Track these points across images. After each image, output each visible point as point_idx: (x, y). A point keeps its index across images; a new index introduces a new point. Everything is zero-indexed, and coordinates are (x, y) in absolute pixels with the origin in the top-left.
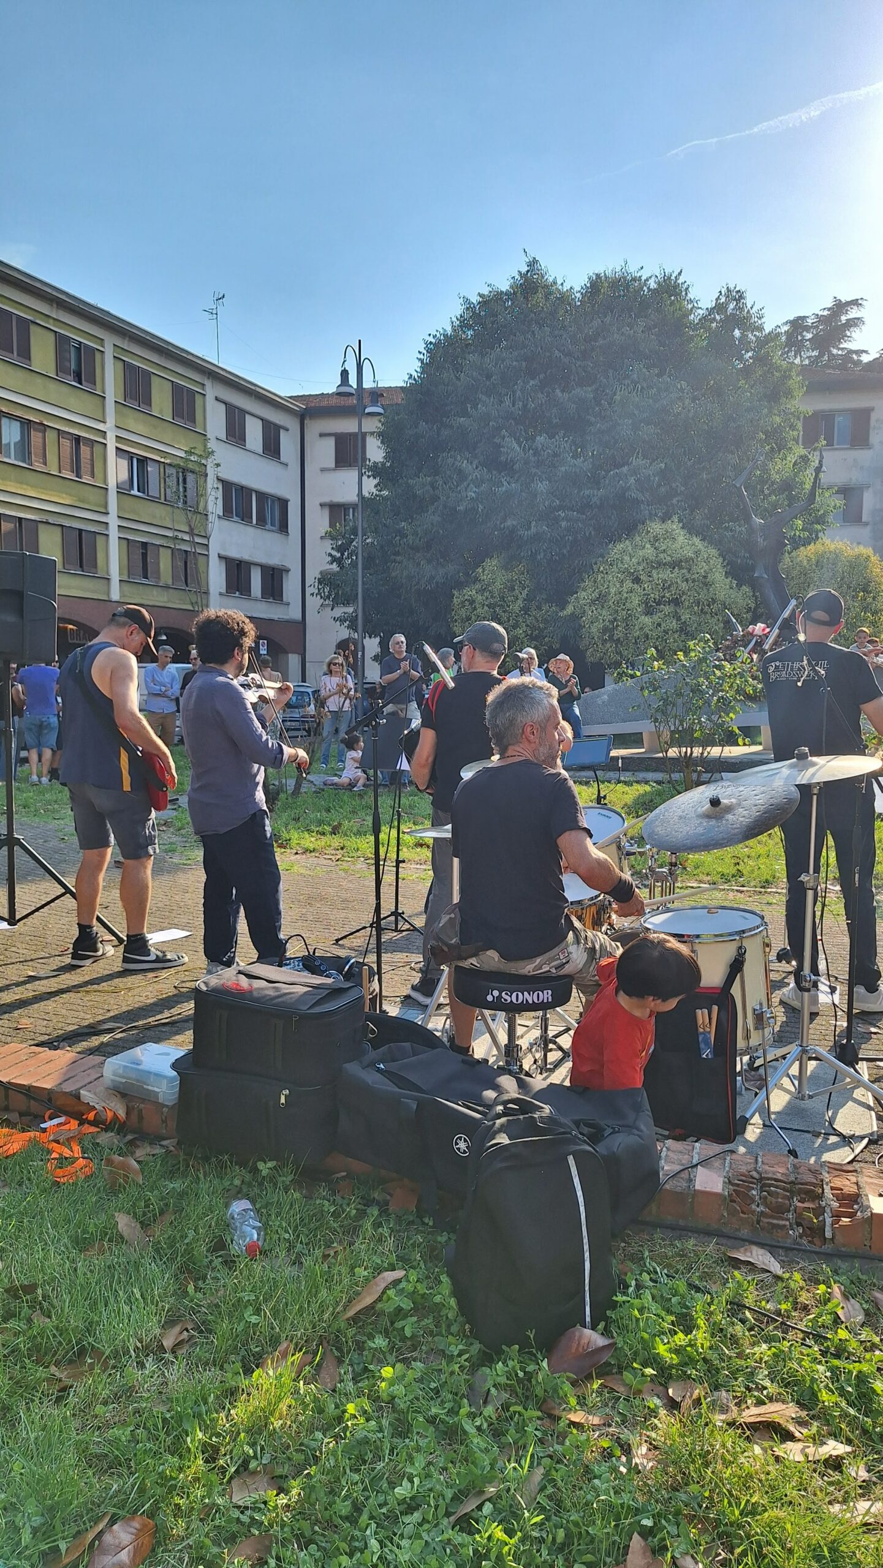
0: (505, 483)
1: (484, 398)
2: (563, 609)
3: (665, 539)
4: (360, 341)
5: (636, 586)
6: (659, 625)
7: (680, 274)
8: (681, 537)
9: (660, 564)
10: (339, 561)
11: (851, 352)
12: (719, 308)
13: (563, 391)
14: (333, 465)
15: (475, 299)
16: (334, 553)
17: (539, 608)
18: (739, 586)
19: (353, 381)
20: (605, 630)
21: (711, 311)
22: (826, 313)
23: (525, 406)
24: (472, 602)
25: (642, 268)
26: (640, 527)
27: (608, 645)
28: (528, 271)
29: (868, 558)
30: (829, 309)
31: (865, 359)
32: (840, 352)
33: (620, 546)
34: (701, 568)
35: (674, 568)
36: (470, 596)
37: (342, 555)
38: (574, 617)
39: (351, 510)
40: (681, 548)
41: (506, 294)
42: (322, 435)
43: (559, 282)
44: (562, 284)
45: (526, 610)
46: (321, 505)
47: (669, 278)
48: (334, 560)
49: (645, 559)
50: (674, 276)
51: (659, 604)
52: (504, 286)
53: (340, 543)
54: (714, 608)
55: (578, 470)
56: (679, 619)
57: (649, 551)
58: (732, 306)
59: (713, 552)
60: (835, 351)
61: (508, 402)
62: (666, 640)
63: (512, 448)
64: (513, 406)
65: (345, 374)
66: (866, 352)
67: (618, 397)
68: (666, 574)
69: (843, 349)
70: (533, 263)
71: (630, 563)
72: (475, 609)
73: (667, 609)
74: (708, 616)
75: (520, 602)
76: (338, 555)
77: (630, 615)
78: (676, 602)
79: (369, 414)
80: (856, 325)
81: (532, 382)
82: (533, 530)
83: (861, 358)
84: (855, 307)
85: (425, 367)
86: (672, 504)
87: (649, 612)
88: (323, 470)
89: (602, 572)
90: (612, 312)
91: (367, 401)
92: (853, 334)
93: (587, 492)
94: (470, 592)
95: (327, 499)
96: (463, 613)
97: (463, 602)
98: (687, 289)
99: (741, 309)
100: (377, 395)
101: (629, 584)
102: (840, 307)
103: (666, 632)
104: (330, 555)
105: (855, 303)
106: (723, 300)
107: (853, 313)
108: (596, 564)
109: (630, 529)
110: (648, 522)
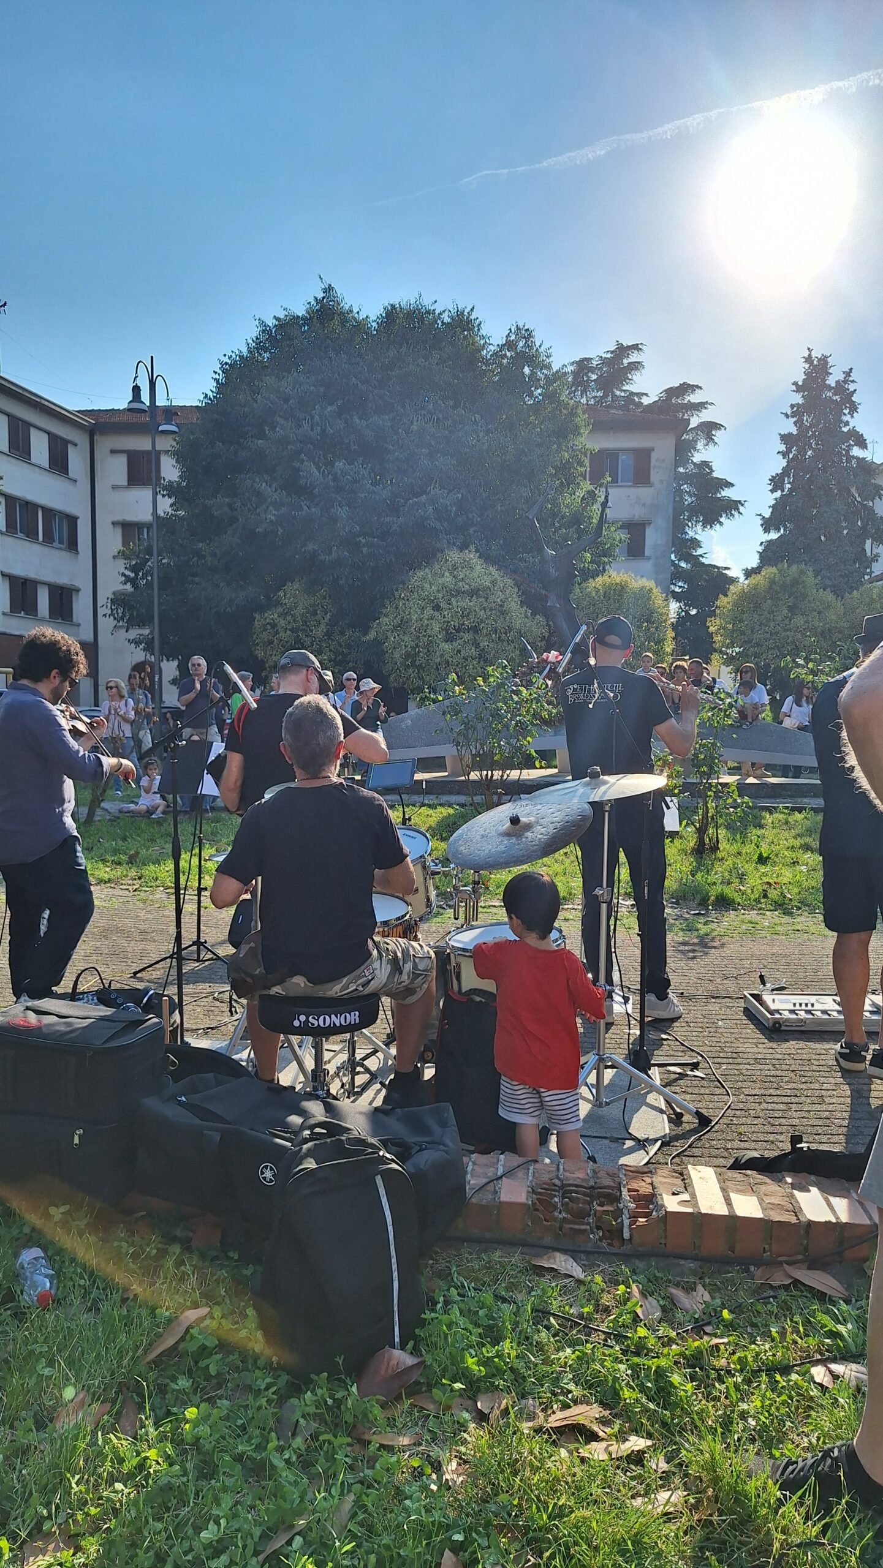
0: (305, 508)
1: (282, 421)
2: (366, 634)
3: (463, 568)
4: (152, 357)
5: (436, 613)
6: (459, 651)
7: (472, 310)
8: (479, 566)
9: (458, 593)
10: (133, 581)
11: (632, 394)
12: (509, 345)
13: (360, 418)
14: (126, 484)
15: (271, 322)
16: (128, 573)
17: (342, 633)
18: (534, 614)
19: (145, 397)
20: (408, 655)
21: (502, 347)
22: (609, 355)
23: (323, 431)
24: (274, 625)
25: (436, 302)
26: (439, 555)
27: (411, 670)
28: (324, 298)
29: (650, 590)
30: (612, 352)
31: (646, 401)
32: (623, 394)
33: (420, 574)
34: (498, 597)
35: (472, 596)
36: (272, 619)
37: (137, 575)
38: (378, 643)
39: (145, 530)
40: (479, 577)
41: (303, 318)
42: (113, 452)
43: (355, 311)
44: (358, 313)
45: (329, 634)
46: (113, 523)
47: (462, 313)
48: (128, 579)
49: (444, 587)
50: (466, 311)
51: (458, 630)
52: (301, 311)
53: (134, 562)
54: (511, 635)
55: (377, 498)
56: (477, 646)
57: (448, 579)
58: (521, 344)
59: (510, 582)
60: (618, 393)
61: (306, 426)
62: (466, 666)
63: (311, 472)
64: (312, 430)
65: (136, 390)
66: (646, 395)
67: (414, 427)
68: (465, 602)
69: (624, 391)
70: (328, 290)
71: (430, 590)
72: (277, 633)
73: (467, 636)
74: (505, 644)
75: (323, 626)
76: (132, 575)
77: (431, 642)
78: (476, 630)
79: (162, 432)
80: (637, 369)
81: (329, 409)
82: (334, 555)
83: (642, 401)
84: (636, 352)
85: (220, 386)
86: (469, 534)
87: (449, 639)
88: (114, 487)
89: (403, 599)
90: (407, 344)
91: (160, 418)
92: (634, 377)
93: (387, 519)
94: (272, 615)
95: (119, 518)
96: (265, 636)
97: (264, 626)
98: (479, 325)
99: (531, 348)
100: (171, 413)
101: (429, 612)
102: (622, 351)
103: (465, 659)
104: (123, 575)
105: (636, 347)
106: (513, 337)
107: (634, 357)
108: (397, 590)
109: (429, 557)
110: (447, 551)
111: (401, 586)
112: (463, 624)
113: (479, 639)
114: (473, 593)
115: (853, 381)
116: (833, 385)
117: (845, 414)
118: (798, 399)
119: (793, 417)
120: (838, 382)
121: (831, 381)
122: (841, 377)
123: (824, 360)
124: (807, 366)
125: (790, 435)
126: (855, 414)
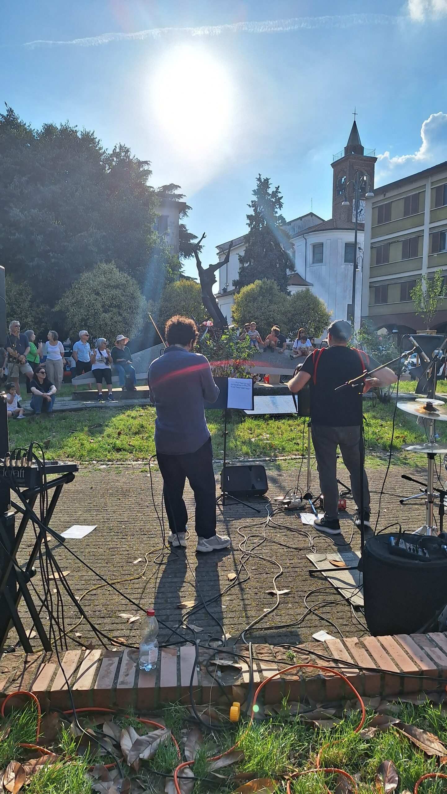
2: (54, 307)
3: (109, 273)
5: (98, 297)
6: (112, 318)
7: (94, 133)
8: (118, 272)
9: (109, 286)
26: (95, 265)
28: (7, 115)
34: (130, 289)
35: (116, 289)
38: (62, 312)
40: (119, 278)
43: (27, 125)
44: (29, 126)
47: (88, 134)
49: (101, 283)
50: (91, 133)
51: (111, 307)
57: (102, 278)
59: (135, 282)
64: (15, 190)
68: (113, 292)
70: (10, 111)
71: (93, 284)
73: (115, 310)
77: (96, 313)
78: (119, 307)
82: (36, 262)
87: (105, 312)
89: (77, 288)
99: (128, 157)
108: (73, 283)
109: (89, 266)
110: (99, 263)
111: (76, 281)
112: (112, 304)
113: (121, 311)
114: (116, 287)
115: (279, 192)
116: (271, 193)
117: (277, 208)
118: (255, 198)
119: (253, 207)
120: (273, 192)
121: (270, 191)
122: (275, 190)
123: (267, 180)
124: (259, 183)
125: (252, 215)
126: (281, 208)
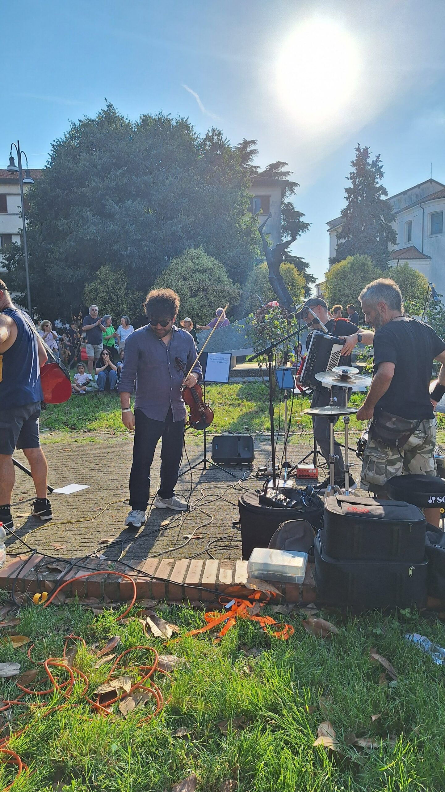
3: (197, 258)
4: (18, 141)
6: (199, 302)
7: (188, 119)
8: (204, 256)
9: (197, 271)
10: (8, 266)
11: (253, 167)
12: (208, 138)
16: (5, 261)
18: (234, 283)
19: (16, 163)
21: (205, 140)
23: (117, 184)
24: (96, 290)
25: (170, 114)
26: (184, 251)
28: (107, 110)
30: (241, 144)
31: (260, 171)
32: (247, 167)
37: (10, 262)
41: (95, 120)
43: (125, 118)
47: (183, 120)
49: (189, 268)
51: (197, 291)
54: (224, 294)
57: (190, 264)
58: (215, 138)
61: (108, 181)
62: (202, 310)
64: (111, 183)
65: (12, 159)
66: (259, 167)
67: (167, 182)
68: (201, 276)
70: (110, 106)
71: (182, 270)
73: (202, 294)
76: (7, 263)
77: (184, 298)
79: (25, 183)
80: (255, 153)
84: (253, 144)
87: (194, 296)
89: (167, 274)
90: (158, 137)
92: (254, 158)
94: (94, 284)
98: (192, 127)
99: (221, 140)
101: (181, 282)
102: (246, 144)
103: (202, 306)
106: (210, 134)
107: (252, 147)
110: (188, 249)
111: (166, 268)
112: (200, 288)
113: (208, 296)
115: (381, 161)
117: (377, 178)
118: (354, 170)
119: (351, 179)
120: (373, 161)
121: (370, 161)
122: (375, 159)
123: (366, 150)
124: (358, 153)
125: (350, 188)
126: (382, 178)
